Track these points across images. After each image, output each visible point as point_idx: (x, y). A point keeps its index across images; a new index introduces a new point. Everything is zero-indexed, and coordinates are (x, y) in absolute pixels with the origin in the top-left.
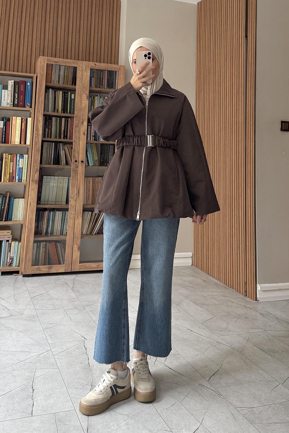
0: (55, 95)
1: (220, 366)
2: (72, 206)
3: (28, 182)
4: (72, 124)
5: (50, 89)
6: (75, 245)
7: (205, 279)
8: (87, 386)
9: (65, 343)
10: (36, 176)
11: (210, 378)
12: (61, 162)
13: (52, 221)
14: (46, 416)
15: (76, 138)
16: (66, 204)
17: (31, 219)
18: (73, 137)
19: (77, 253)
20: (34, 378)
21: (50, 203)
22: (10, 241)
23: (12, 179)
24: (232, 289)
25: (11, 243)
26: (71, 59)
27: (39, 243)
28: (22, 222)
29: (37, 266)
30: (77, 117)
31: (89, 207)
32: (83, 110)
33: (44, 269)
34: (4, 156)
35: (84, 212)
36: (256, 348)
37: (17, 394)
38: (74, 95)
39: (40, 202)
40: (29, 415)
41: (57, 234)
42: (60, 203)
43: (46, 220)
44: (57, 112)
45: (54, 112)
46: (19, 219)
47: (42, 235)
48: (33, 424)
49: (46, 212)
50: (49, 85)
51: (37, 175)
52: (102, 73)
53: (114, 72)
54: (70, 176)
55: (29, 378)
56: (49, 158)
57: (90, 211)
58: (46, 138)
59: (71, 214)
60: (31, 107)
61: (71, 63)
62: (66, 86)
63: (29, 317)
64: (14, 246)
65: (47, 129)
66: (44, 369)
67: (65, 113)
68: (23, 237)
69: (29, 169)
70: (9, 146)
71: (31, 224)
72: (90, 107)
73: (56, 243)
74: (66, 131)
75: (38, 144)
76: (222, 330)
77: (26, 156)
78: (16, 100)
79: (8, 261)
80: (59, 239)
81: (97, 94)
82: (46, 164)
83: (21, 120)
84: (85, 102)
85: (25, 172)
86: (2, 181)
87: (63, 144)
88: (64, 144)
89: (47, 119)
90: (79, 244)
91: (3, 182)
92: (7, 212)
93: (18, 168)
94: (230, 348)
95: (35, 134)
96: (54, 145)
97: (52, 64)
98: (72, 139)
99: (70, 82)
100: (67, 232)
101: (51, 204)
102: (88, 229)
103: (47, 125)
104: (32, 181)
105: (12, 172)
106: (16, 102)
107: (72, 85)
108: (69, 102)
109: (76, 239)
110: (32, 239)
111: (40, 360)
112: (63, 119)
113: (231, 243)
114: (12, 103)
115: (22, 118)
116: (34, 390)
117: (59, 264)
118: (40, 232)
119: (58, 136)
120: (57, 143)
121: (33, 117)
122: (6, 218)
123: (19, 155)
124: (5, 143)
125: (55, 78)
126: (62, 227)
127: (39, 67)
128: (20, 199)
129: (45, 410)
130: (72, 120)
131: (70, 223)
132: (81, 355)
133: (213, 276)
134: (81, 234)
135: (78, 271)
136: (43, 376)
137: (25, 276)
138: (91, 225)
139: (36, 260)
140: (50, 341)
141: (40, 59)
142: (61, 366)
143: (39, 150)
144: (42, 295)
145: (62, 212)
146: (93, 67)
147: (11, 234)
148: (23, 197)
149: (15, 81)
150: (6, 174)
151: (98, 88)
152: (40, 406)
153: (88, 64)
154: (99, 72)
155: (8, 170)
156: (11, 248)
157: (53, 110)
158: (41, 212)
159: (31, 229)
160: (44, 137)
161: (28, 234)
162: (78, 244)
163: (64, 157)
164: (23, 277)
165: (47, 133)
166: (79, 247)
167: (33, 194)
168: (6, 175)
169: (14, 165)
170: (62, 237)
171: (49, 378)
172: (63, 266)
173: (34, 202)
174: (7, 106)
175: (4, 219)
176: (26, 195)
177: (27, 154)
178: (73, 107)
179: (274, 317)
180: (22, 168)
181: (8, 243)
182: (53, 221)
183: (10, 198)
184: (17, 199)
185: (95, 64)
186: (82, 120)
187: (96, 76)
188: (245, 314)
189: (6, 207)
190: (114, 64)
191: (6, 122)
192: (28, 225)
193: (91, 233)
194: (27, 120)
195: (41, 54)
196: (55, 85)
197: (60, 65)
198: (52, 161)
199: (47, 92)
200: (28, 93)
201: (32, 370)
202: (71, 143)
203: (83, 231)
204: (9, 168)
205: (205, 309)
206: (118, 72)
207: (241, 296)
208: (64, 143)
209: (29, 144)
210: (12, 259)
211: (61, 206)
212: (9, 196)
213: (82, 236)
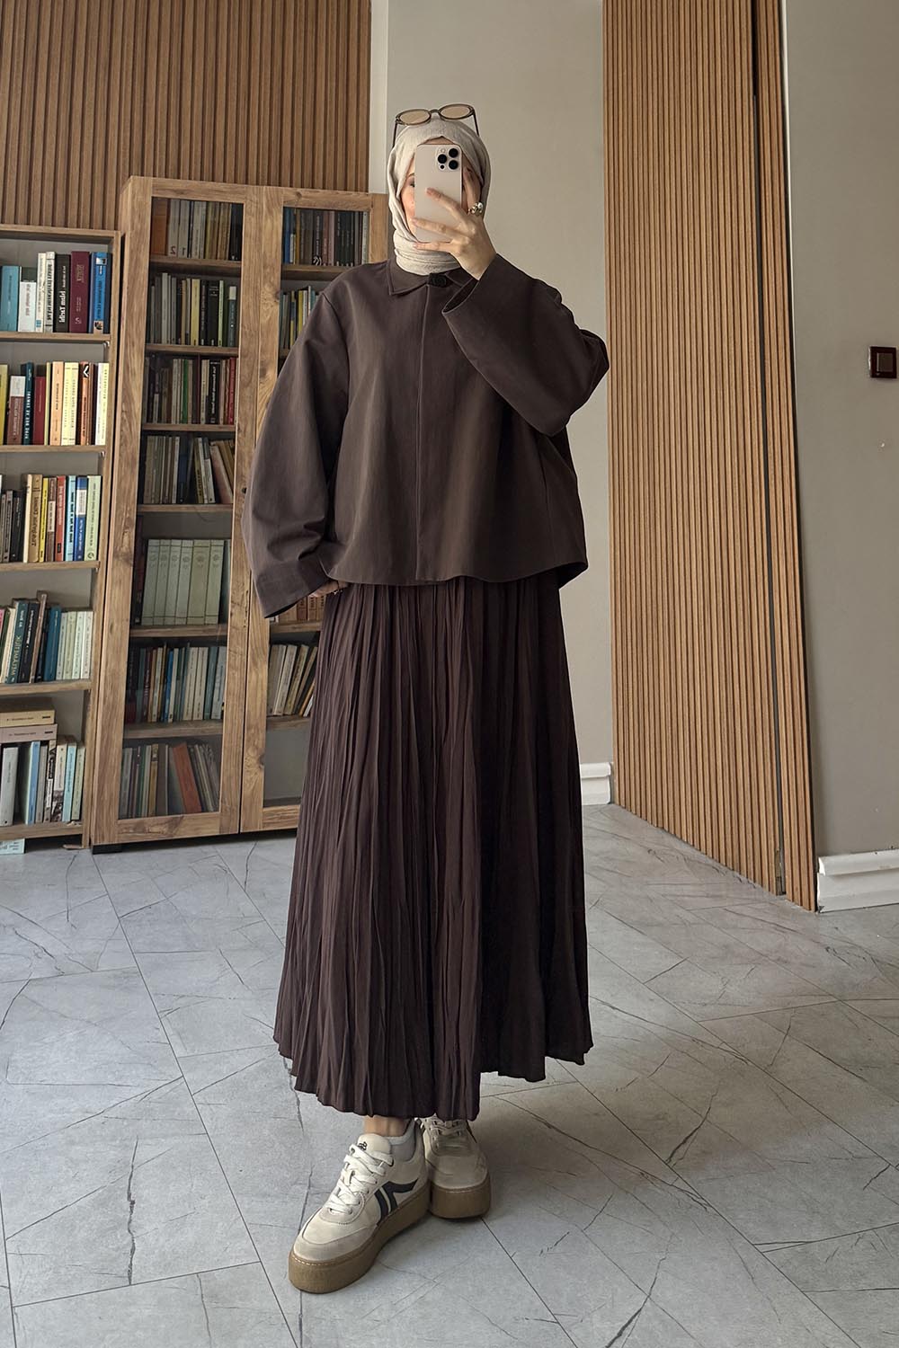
0: (179, 291)
1: (704, 1115)
2: (237, 629)
3: (103, 558)
4: (233, 376)
5: (165, 275)
6: (249, 751)
7: (651, 846)
8: (298, 1187)
9: (227, 1054)
10: (126, 538)
11: (674, 1152)
12: (202, 494)
13: (178, 679)
14: (174, 1283)
15: (246, 420)
16: (219, 622)
17: (114, 675)
18: (237, 418)
19: (256, 774)
20: (133, 1167)
21: (169, 623)
22: (51, 743)
23: (53, 551)
24: (737, 874)
25: (56, 748)
26: (224, 181)
27: (139, 748)
28: (87, 685)
29: (137, 817)
30: (245, 357)
31: (289, 629)
32: (265, 334)
33: (157, 827)
34: (30, 484)
35: (275, 647)
36: (812, 1056)
37: (84, 1218)
38: (235, 288)
39: (141, 620)
40: (120, 1282)
41: (195, 718)
42: (201, 621)
43: (158, 676)
44: (186, 344)
45: (177, 343)
46: (78, 675)
47: (149, 720)
48: (132, 1309)
49: (160, 650)
50: (160, 261)
51: (129, 537)
52: (318, 218)
53: (357, 214)
54: (231, 538)
55: (118, 1165)
56: (165, 483)
57: (291, 644)
58: (155, 422)
59: (235, 652)
60: (107, 331)
61: (225, 193)
62: (209, 262)
63: (115, 976)
64: (64, 759)
65: (157, 396)
66: (165, 1136)
67: (211, 345)
68: (92, 731)
69: (105, 519)
70: (46, 450)
71: (114, 690)
72: (284, 323)
73: (190, 746)
74: (213, 400)
75: (131, 442)
76: (707, 1001)
77: (94, 481)
78: (63, 312)
79: (48, 805)
80: (200, 734)
81: (306, 283)
82: (157, 501)
83: (77, 371)
84: (270, 311)
85: (92, 529)
86: (25, 560)
87: (206, 439)
88: (210, 441)
89: (157, 365)
90: (260, 746)
91: (29, 562)
92: (41, 656)
93: (73, 517)
94: (732, 1057)
95: (122, 411)
96: (177, 443)
97: (169, 200)
98: (233, 423)
99: (223, 250)
100: (223, 711)
101: (174, 626)
102: (289, 701)
103: (157, 383)
104: (116, 555)
105: (53, 530)
106: (62, 318)
107: (230, 259)
108: (221, 310)
109: (253, 731)
110: (118, 737)
111: (152, 1109)
112: (205, 364)
113: (731, 730)
114: (51, 322)
115: (80, 366)
116: (133, 1203)
117: (203, 811)
118: (142, 711)
119: (190, 416)
120: (188, 437)
121: (113, 361)
122: (40, 672)
123: (75, 477)
124: (31, 443)
125: (176, 239)
126: (209, 696)
127: (129, 208)
128: (80, 614)
129: (170, 1264)
130: (233, 365)
131: (230, 681)
132: (276, 1090)
133: (678, 835)
134: (267, 717)
135: (262, 830)
136: (160, 1160)
137: (98, 850)
138: (295, 687)
139: (131, 798)
140: (179, 1052)
141: (133, 185)
142: (216, 1128)
143: (135, 459)
144: (153, 907)
145: (206, 649)
146: (290, 202)
147: (55, 723)
148: (88, 605)
149: (58, 253)
150: (37, 538)
151: (308, 264)
152: (154, 1253)
153: (277, 191)
154: (310, 217)
155: (43, 527)
156: (54, 762)
157: (174, 336)
158: (143, 651)
159: (114, 707)
160: (147, 421)
161: (105, 720)
162: (257, 748)
163: (211, 479)
164: (94, 853)
165: (156, 406)
166: (261, 758)
167: (117, 596)
168: (37, 541)
169: (60, 510)
170: (210, 728)
171: (181, 1164)
172: (214, 818)
173: (122, 620)
174: (37, 331)
175: (32, 677)
176: (98, 602)
177: (99, 473)
178: (235, 325)
179: (868, 957)
180: (85, 518)
181: (44, 749)
182: (181, 678)
183: (48, 609)
184: (69, 613)
185: (299, 194)
186: (262, 364)
187: (303, 230)
188: (776, 952)
189: (37, 639)
190: (356, 190)
191: (33, 378)
192: (105, 691)
193: (296, 711)
194: (96, 369)
195: (135, 170)
196: (178, 262)
197: (191, 201)
198: (175, 492)
199: (153, 285)
200: (97, 288)
201: (127, 1142)
202: (230, 437)
203: (273, 705)
204: (44, 521)
205: (654, 939)
206: (369, 213)
207: (768, 895)
208: (210, 438)
209: (104, 444)
210: (59, 799)
211: (204, 631)
212: (46, 604)
213: (271, 720)
